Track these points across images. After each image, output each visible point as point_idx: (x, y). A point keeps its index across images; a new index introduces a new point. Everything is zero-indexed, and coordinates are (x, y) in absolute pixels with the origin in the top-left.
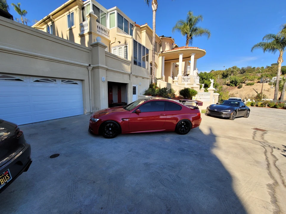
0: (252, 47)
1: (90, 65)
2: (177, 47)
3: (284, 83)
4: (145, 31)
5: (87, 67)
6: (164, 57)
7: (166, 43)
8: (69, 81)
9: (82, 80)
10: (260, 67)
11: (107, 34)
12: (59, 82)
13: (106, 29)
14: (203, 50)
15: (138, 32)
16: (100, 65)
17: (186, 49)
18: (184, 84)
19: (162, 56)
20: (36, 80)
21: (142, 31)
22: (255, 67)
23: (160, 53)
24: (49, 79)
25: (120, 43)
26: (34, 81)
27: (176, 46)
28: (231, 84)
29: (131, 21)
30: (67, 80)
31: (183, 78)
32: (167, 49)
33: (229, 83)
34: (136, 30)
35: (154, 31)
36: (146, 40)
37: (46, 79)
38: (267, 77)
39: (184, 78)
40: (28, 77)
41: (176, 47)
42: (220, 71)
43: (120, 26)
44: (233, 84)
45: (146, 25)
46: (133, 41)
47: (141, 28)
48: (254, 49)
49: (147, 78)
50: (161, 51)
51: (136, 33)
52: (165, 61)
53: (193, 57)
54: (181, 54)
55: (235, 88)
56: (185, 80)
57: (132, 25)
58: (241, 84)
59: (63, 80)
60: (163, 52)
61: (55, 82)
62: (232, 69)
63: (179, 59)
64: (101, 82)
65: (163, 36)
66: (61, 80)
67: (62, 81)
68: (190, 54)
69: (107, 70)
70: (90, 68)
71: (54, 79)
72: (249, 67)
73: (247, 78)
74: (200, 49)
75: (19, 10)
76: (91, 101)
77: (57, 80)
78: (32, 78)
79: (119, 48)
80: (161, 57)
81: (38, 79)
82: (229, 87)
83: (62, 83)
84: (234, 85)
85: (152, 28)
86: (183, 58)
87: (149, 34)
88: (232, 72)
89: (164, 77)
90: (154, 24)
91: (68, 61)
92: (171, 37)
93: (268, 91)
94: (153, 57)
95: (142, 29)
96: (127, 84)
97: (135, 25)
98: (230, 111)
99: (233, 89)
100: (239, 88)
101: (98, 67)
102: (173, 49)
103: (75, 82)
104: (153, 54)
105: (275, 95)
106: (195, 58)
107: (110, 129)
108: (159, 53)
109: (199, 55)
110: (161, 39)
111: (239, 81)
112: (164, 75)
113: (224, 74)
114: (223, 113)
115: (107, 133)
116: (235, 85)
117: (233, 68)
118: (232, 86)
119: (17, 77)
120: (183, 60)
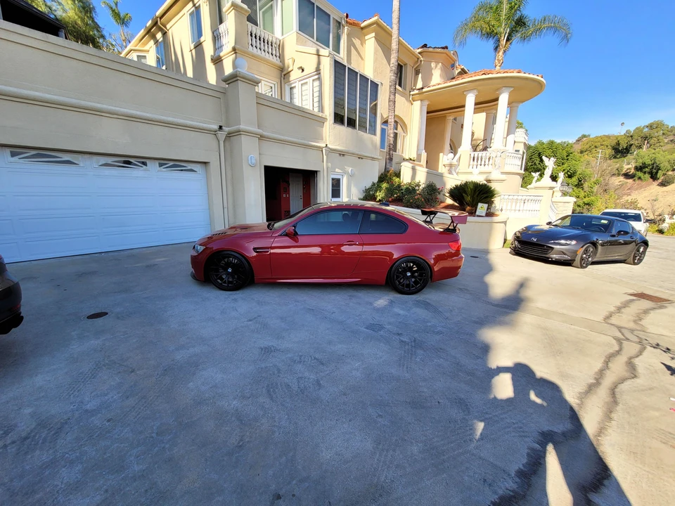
1: (221, 127)
2: (466, 73)
4: (373, 34)
5: (214, 133)
6: (426, 103)
7: (433, 65)
8: (176, 165)
9: (205, 163)
12: (153, 167)
13: (270, 39)
14: (535, 77)
15: (357, 42)
16: (242, 127)
17: (484, 77)
18: (471, 173)
19: (421, 100)
20: (104, 162)
21: (367, 37)
23: (416, 92)
24: (132, 160)
25: (303, 70)
26: (100, 164)
27: (463, 70)
28: (639, 174)
29: (335, 14)
30: (171, 163)
31: (472, 156)
32: (437, 78)
33: (633, 170)
34: (348, 35)
35: (395, 31)
36: (376, 60)
39: (480, 155)
40: (87, 156)
41: (463, 72)
43: (304, 27)
44: (645, 173)
45: (376, 18)
46: (333, 63)
47: (362, 28)
49: (373, 159)
50: (419, 85)
51: (350, 44)
52: (428, 113)
53: (504, 99)
54: (470, 90)
55: (649, 185)
56: (483, 163)
57: (339, 23)
58: (670, 173)
59: (162, 162)
60: (424, 90)
61: (144, 167)
62: (646, 129)
63: (464, 106)
64: (245, 167)
65: (425, 46)
66: (157, 163)
67: (161, 165)
68: (498, 89)
69: (261, 137)
70: (222, 135)
71: (143, 161)
74: (527, 75)
75: (116, 15)
76: (226, 210)
77: (148, 162)
78: (95, 158)
79: (302, 85)
80: (417, 104)
81: (110, 160)
82: (630, 181)
83: (159, 169)
84: (647, 176)
85: (391, 24)
86: (476, 104)
87: (383, 43)
88: (646, 138)
89: (424, 155)
90: (395, 15)
91: (170, 119)
92: (446, 48)
94: (391, 103)
95: (365, 31)
96: (316, 172)
97: (347, 22)
99: (641, 187)
100: (662, 184)
101: (238, 133)
102: (453, 78)
103: (189, 168)
104: (390, 96)
106: (511, 104)
108: (412, 93)
109: (524, 91)
110: (419, 53)
111: (666, 164)
112: (424, 151)
114: (553, 248)
116: (652, 178)
117: (651, 126)
118: (640, 178)
119: (66, 157)
120: (475, 109)
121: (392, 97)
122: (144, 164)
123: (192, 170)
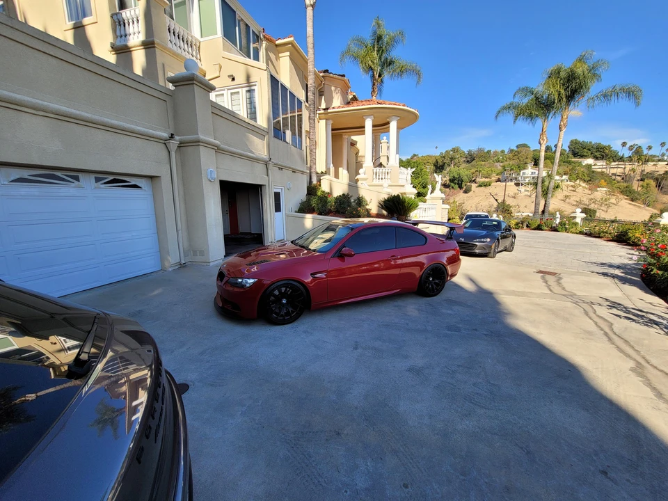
0: (498, 110)
1: (172, 136)
2: (356, 100)
3: (549, 182)
4: (288, 54)
5: (165, 142)
6: (331, 122)
7: (333, 88)
8: (118, 180)
9: (151, 177)
10: (499, 150)
11: (194, 53)
12: (87, 182)
13: (190, 38)
14: (414, 110)
15: (272, 56)
16: (202, 137)
18: (381, 186)
19: (326, 119)
20: (18, 177)
21: (280, 55)
22: (490, 151)
23: (322, 111)
24: (59, 174)
25: (233, 79)
26: (12, 178)
27: (354, 96)
28: (452, 184)
29: (254, 27)
30: (111, 178)
31: (375, 171)
32: (337, 102)
33: (448, 182)
34: (266, 50)
35: (310, 57)
36: (291, 77)
37: (50, 174)
38: (512, 169)
39: (378, 171)
41: (355, 99)
42: (430, 156)
43: (228, 34)
44: (455, 184)
45: (292, 39)
46: (269, 77)
47: (277, 46)
48: (501, 114)
49: (303, 172)
50: (323, 106)
51: (268, 59)
52: (333, 130)
53: (393, 125)
54: (369, 116)
55: (459, 192)
56: (378, 177)
57: (257, 36)
58: (468, 184)
59: (99, 176)
60: (329, 111)
61: (76, 183)
62: (451, 153)
63: (364, 127)
64: (205, 181)
65: (326, 71)
66: (92, 177)
67: (97, 180)
68: (388, 117)
69: (218, 150)
70: (173, 144)
71: (74, 174)
72: (481, 150)
73: (480, 171)
74: (408, 109)
76: (180, 232)
77: (81, 175)
79: (232, 94)
80: (323, 122)
81: (25, 173)
82: (447, 190)
83: (96, 184)
84: (457, 186)
86: (374, 126)
87: (299, 65)
88: (452, 159)
89: (332, 169)
90: (310, 40)
92: (344, 76)
93: (514, 197)
94: (312, 121)
95: (279, 48)
96: (260, 186)
97: (264, 37)
98: (488, 240)
99: (455, 194)
100: (466, 192)
101: (197, 143)
102: (348, 103)
103: (133, 183)
104: (310, 114)
105: (537, 205)
106: (399, 128)
107: (284, 301)
108: (318, 112)
110: (323, 77)
111: (466, 177)
112: (332, 165)
113: (437, 162)
114: (477, 245)
115: (276, 313)
116: (459, 187)
117: (454, 150)
118: (453, 187)
120: (373, 130)
121: (312, 115)
122: (77, 179)
123: (135, 186)
